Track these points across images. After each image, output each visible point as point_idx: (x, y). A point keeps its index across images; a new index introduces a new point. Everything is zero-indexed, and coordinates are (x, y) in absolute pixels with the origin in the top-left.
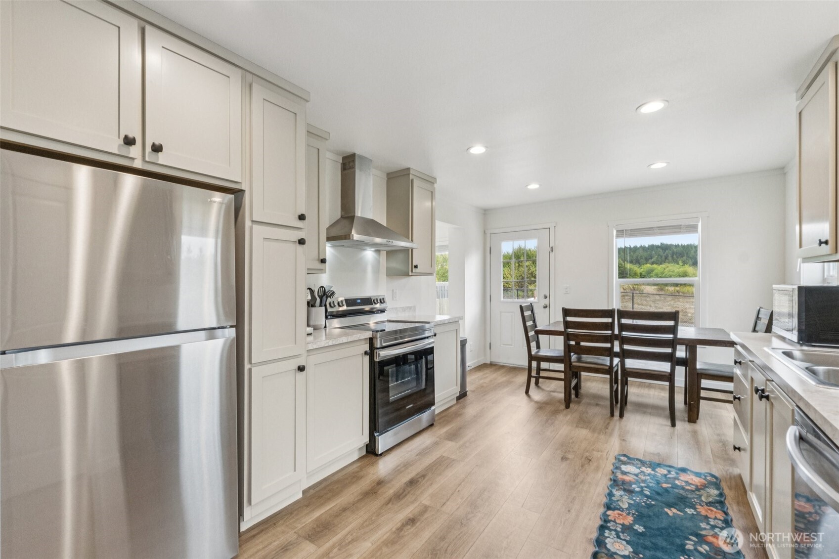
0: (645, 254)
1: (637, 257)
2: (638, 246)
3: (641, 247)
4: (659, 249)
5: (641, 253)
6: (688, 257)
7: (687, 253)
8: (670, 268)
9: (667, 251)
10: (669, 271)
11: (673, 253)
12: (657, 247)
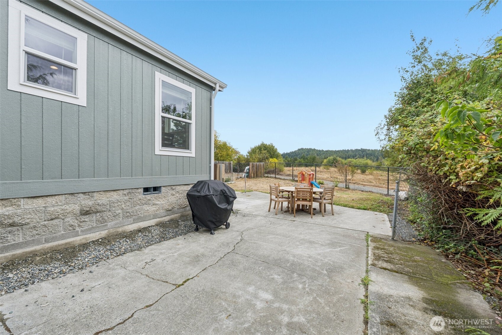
0: (353, 154)
1: (349, 155)
2: (350, 150)
3: (351, 150)
4: (360, 151)
5: (351, 153)
6: (374, 156)
7: (374, 154)
8: (360, 161)
9: (364, 153)
10: (359, 162)
11: (367, 154)
12: (359, 150)
